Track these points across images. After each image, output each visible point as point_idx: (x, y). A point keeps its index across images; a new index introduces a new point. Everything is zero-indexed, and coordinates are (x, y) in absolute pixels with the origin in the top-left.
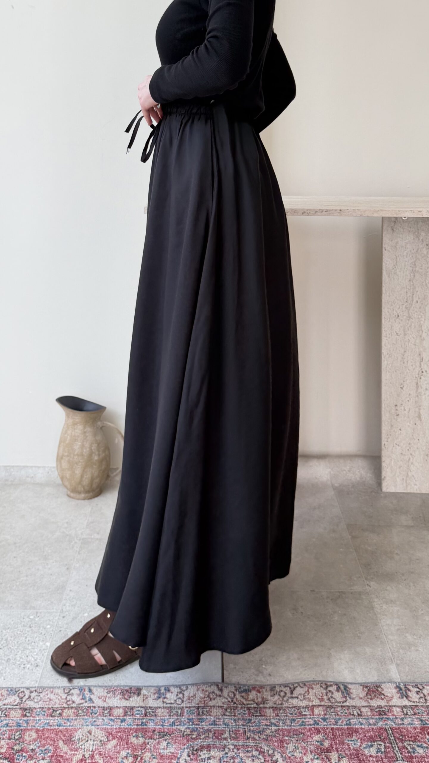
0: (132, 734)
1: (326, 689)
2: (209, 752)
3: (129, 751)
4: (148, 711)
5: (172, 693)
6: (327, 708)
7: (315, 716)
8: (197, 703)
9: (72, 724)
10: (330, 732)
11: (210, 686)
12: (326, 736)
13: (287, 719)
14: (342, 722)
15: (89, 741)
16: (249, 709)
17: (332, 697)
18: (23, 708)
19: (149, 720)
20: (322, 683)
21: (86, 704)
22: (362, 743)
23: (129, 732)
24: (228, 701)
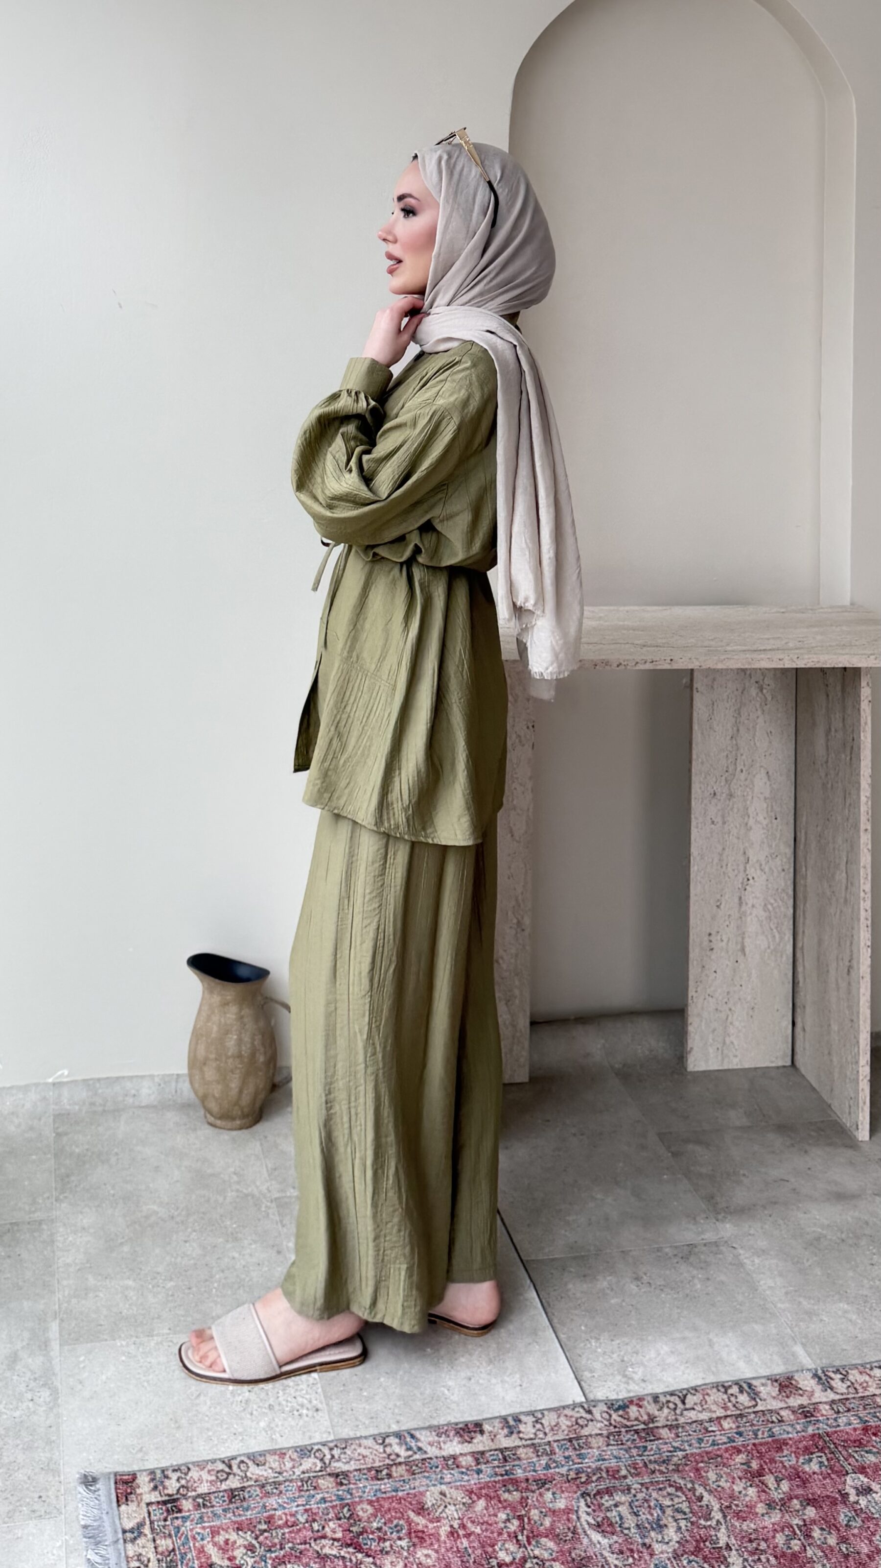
0: (500, 1488)
1: (726, 1392)
2: (612, 1498)
4: (506, 1454)
5: (525, 1423)
6: (737, 1418)
8: (566, 1433)
9: (412, 1486)
11: (573, 1409)
15: (449, 1507)
17: (737, 1402)
18: (333, 1474)
19: (514, 1466)
20: (718, 1385)
21: (417, 1457)
22: (797, 1458)
23: (495, 1487)
24: (606, 1425)
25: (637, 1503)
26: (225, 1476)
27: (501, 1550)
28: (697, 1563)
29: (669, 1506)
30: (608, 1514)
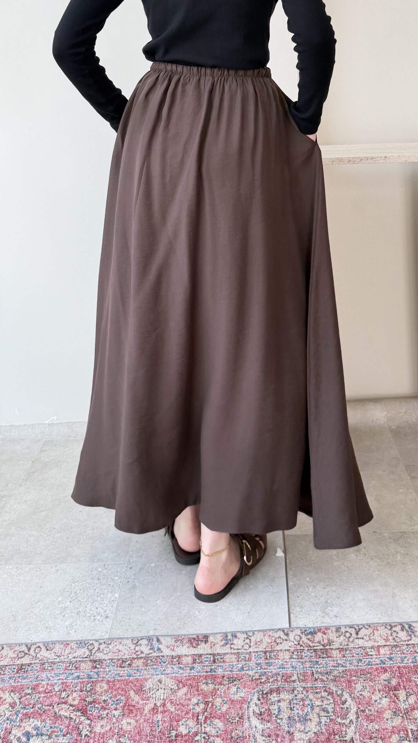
0: (202, 681)
1: (391, 629)
2: (278, 695)
3: (200, 698)
4: (216, 658)
5: (239, 638)
6: (393, 647)
7: (381, 656)
8: (264, 647)
9: (142, 674)
10: (396, 670)
11: (276, 632)
12: (393, 674)
13: (353, 659)
14: (408, 660)
15: (160, 690)
17: (396, 637)
18: (93, 660)
19: (218, 666)
20: (386, 625)
21: (155, 654)
23: (198, 680)
24: (295, 644)
25: (295, 701)
26: (23, 655)
27: (182, 725)
29: (318, 706)
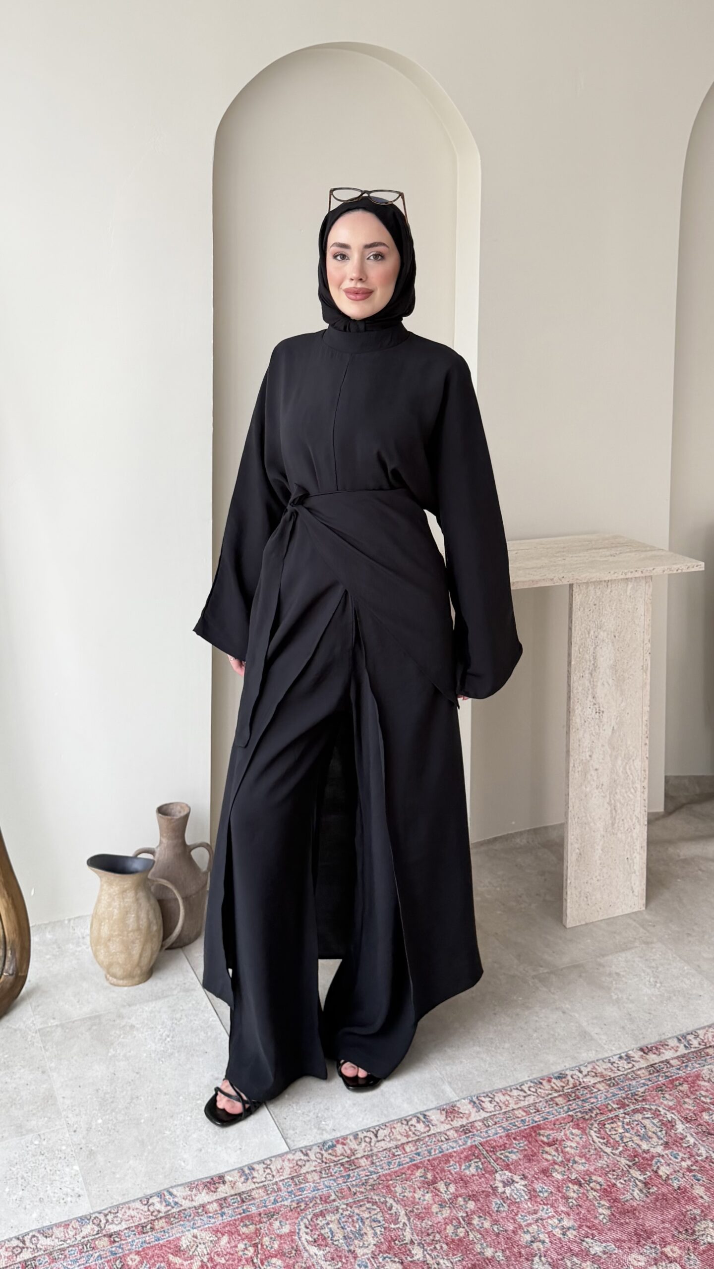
0: (240, 1224)
1: (407, 1124)
2: (325, 1218)
3: (246, 1242)
4: (243, 1196)
5: (258, 1170)
6: (416, 1142)
7: (409, 1154)
8: (289, 1173)
9: (171, 1234)
10: (427, 1164)
11: (294, 1154)
12: (426, 1169)
13: (383, 1164)
15: (200, 1246)
16: (342, 1164)
17: (415, 1130)
19: (249, 1205)
21: (174, 1210)
22: (460, 1166)
23: (236, 1224)
24: (319, 1163)
25: (343, 1220)
26: (19, 1250)
28: (390, 1258)
29: (367, 1218)
30: (323, 1232)
